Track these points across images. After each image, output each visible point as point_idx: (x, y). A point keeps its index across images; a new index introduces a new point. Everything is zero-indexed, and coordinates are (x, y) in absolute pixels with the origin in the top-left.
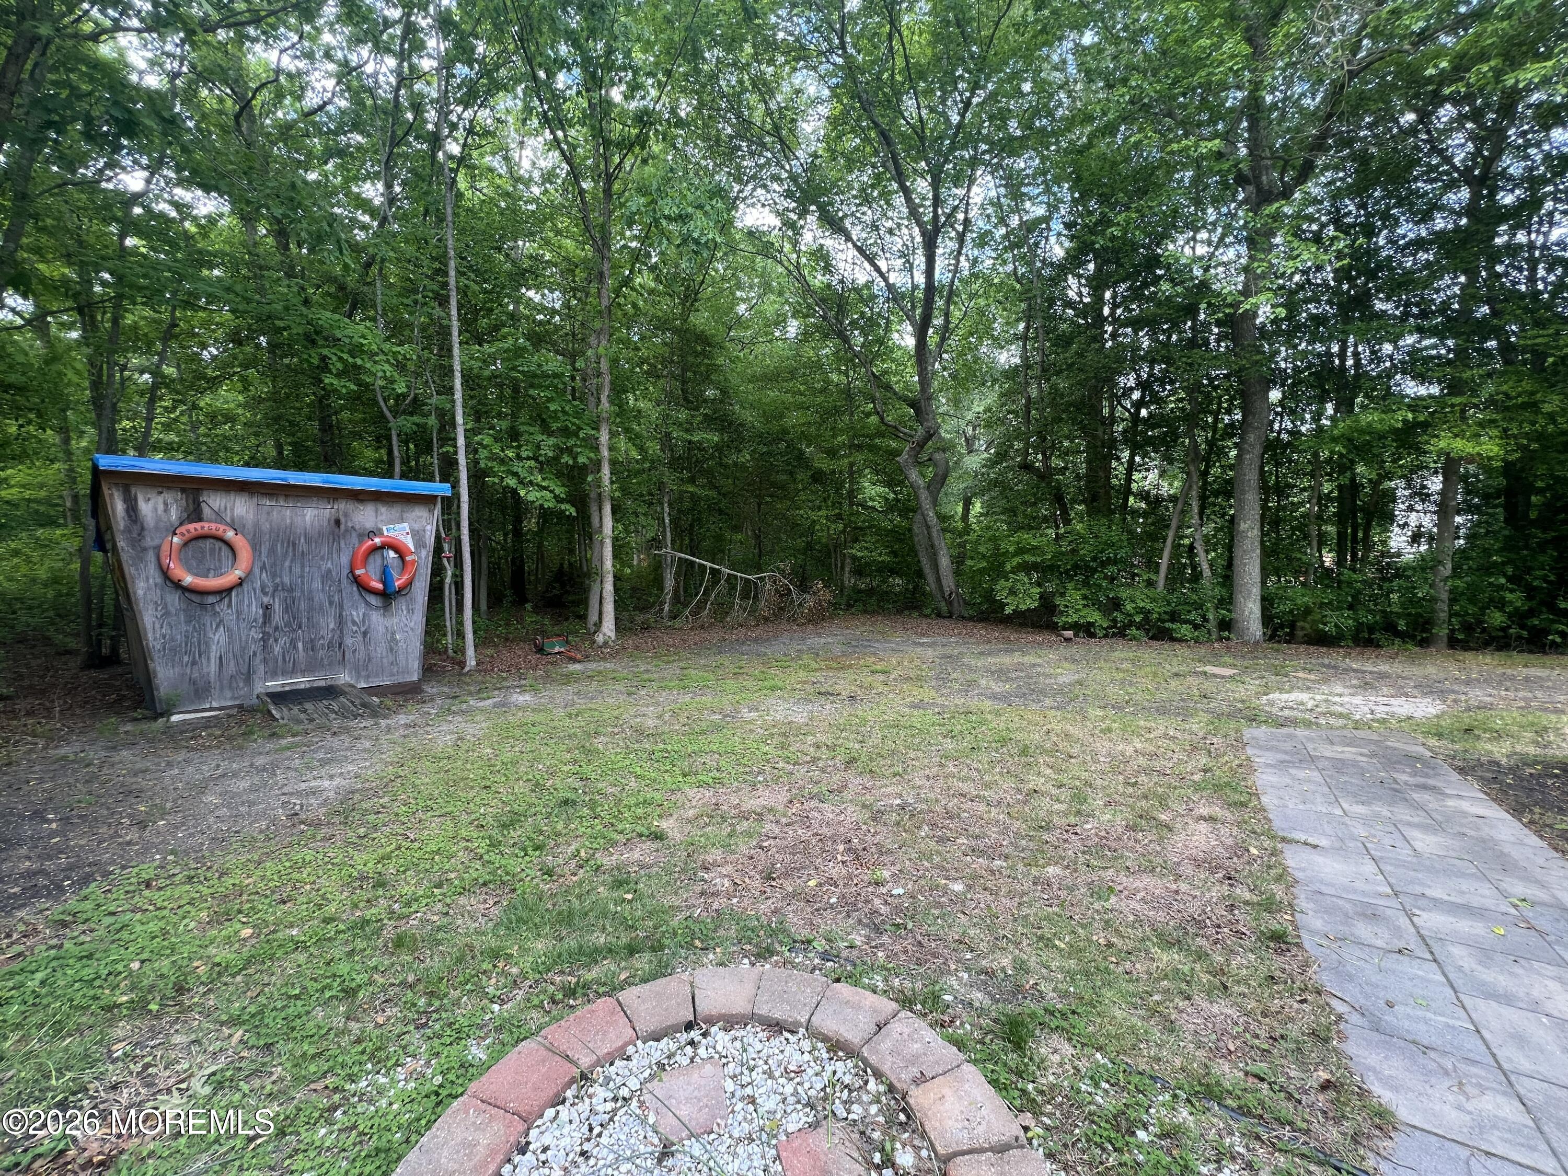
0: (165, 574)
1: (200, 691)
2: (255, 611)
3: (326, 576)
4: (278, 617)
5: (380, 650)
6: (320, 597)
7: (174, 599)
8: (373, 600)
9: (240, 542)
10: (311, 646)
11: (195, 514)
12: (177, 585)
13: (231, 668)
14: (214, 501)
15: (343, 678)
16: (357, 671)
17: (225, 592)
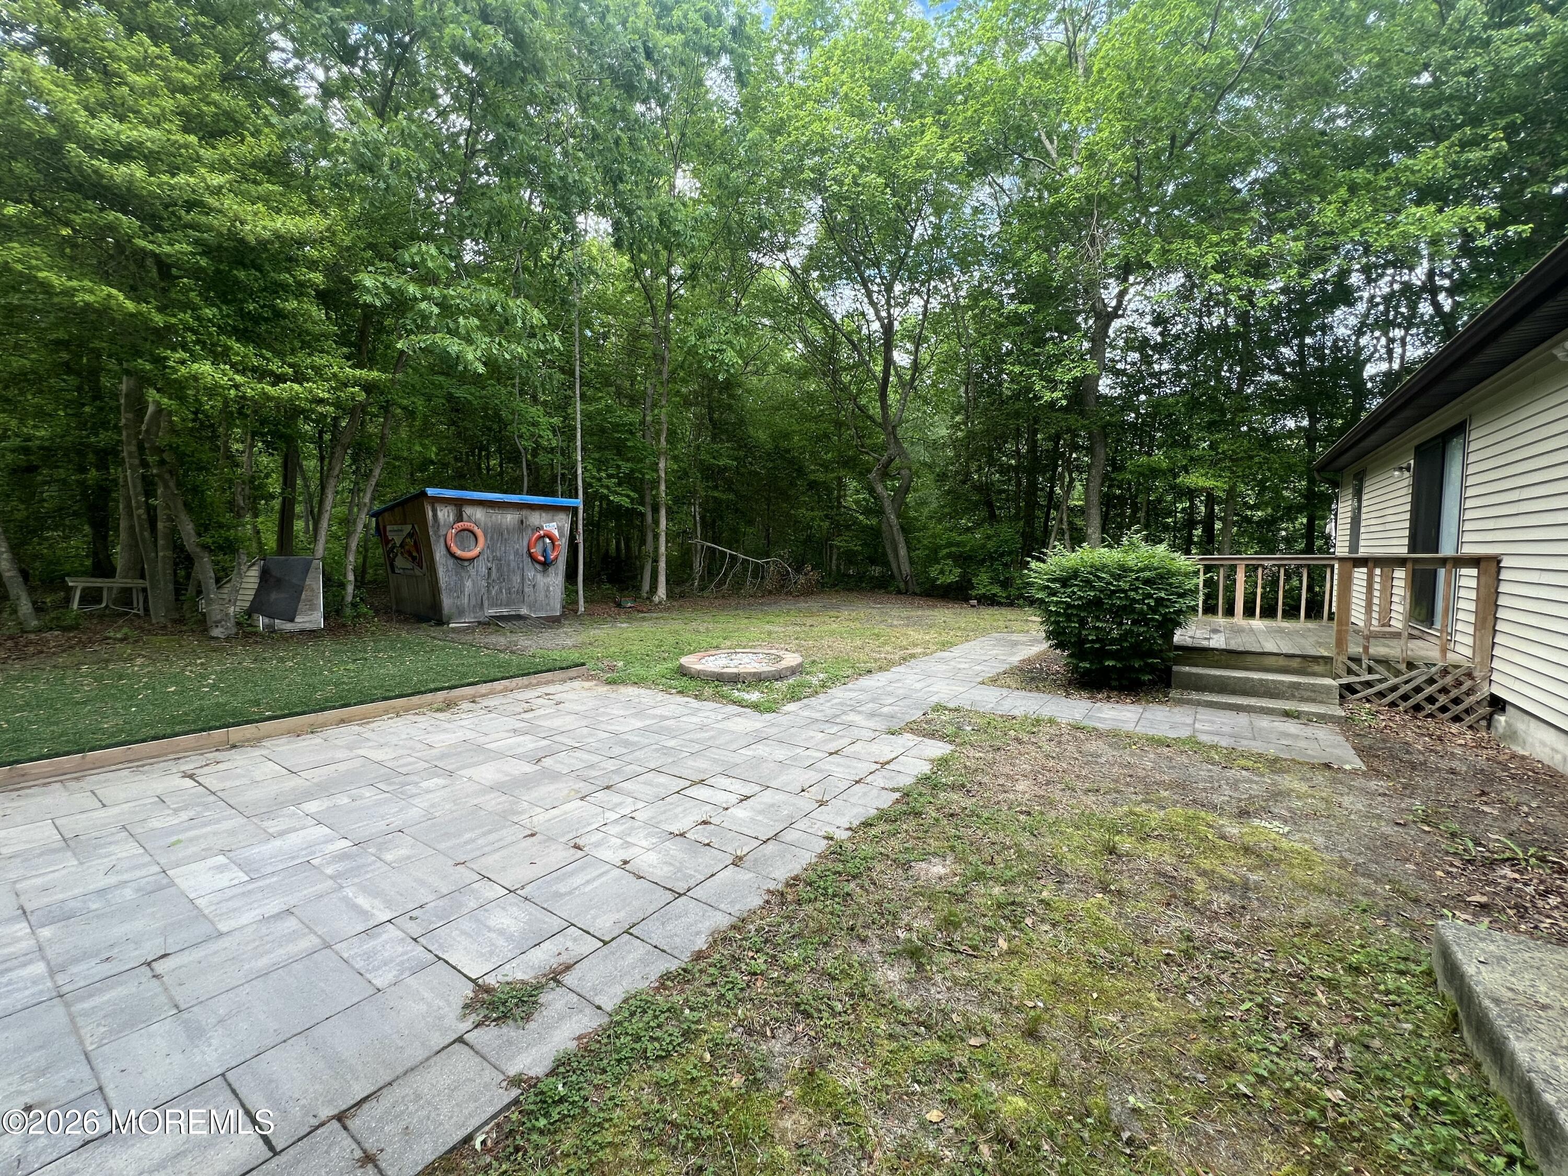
0: (448, 549)
1: (461, 612)
2: (484, 571)
3: (516, 553)
4: (494, 575)
5: (541, 596)
6: (513, 564)
7: (451, 562)
8: (538, 567)
9: (479, 532)
10: (509, 592)
11: (459, 518)
12: (453, 555)
13: (473, 602)
14: (468, 511)
15: (524, 611)
16: (531, 607)
17: (471, 560)
